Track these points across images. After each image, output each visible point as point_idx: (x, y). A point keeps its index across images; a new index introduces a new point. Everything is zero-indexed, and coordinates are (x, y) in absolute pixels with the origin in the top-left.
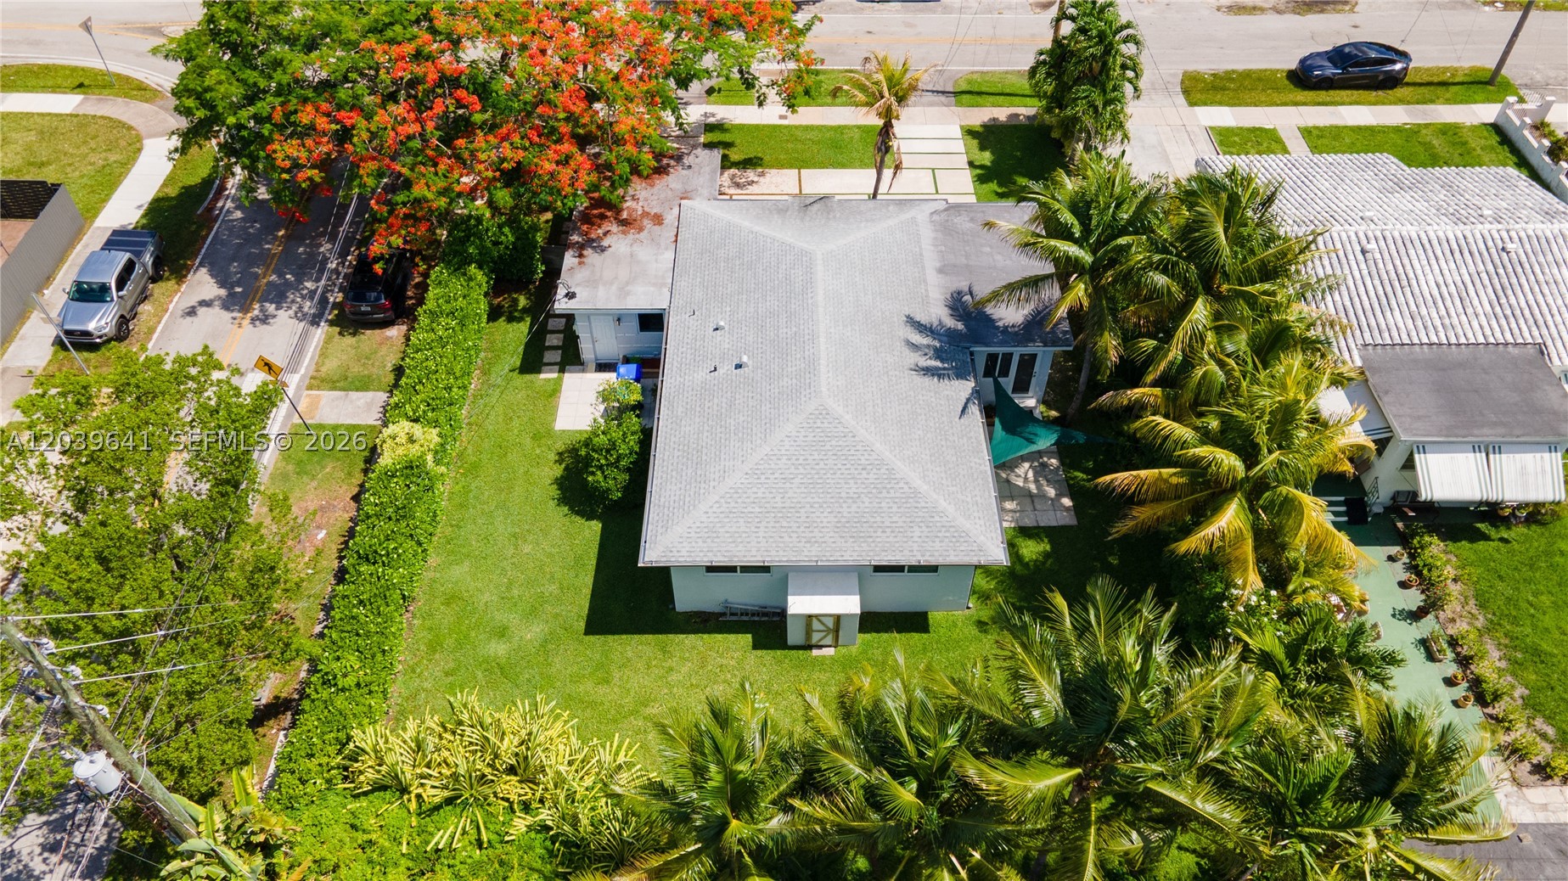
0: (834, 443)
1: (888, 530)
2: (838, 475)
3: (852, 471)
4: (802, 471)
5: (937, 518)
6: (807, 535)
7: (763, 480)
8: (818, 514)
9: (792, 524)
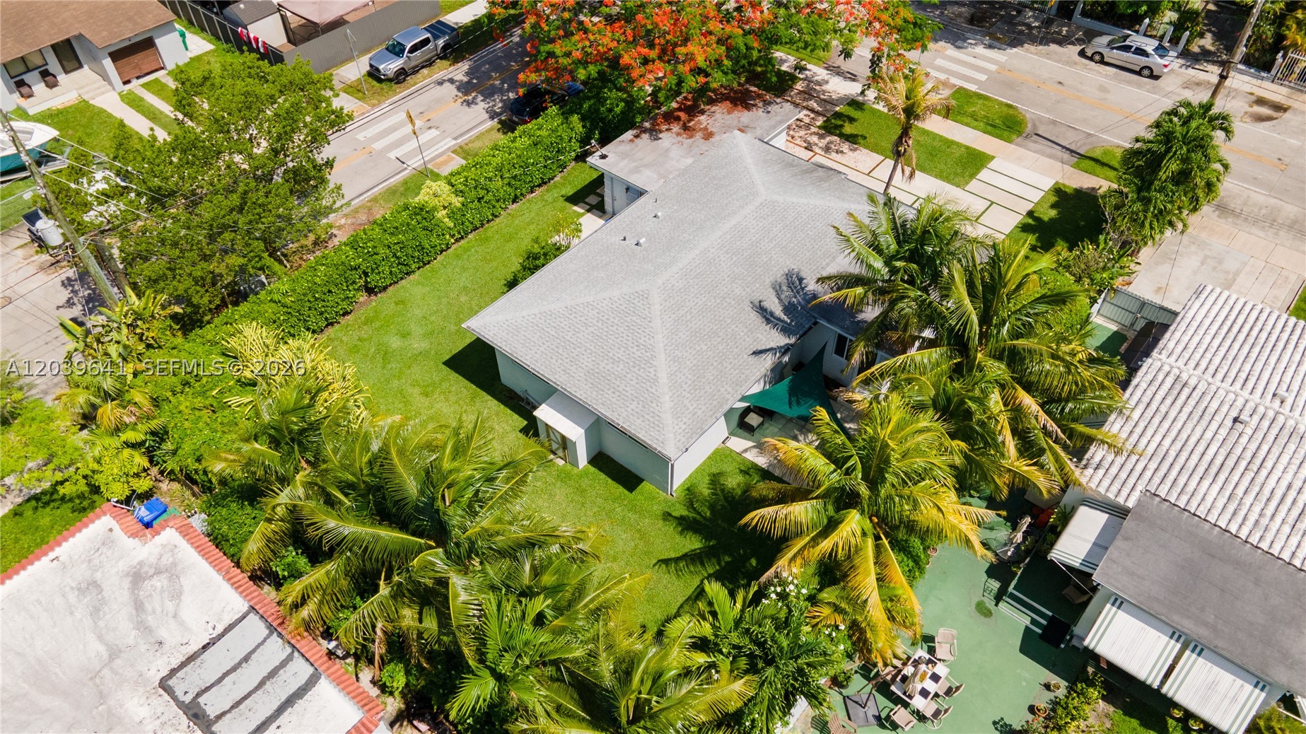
0: (634, 319)
1: (617, 393)
2: (618, 341)
3: (630, 343)
4: (600, 325)
5: (654, 405)
6: (568, 366)
7: (571, 317)
8: (585, 357)
9: (564, 354)
